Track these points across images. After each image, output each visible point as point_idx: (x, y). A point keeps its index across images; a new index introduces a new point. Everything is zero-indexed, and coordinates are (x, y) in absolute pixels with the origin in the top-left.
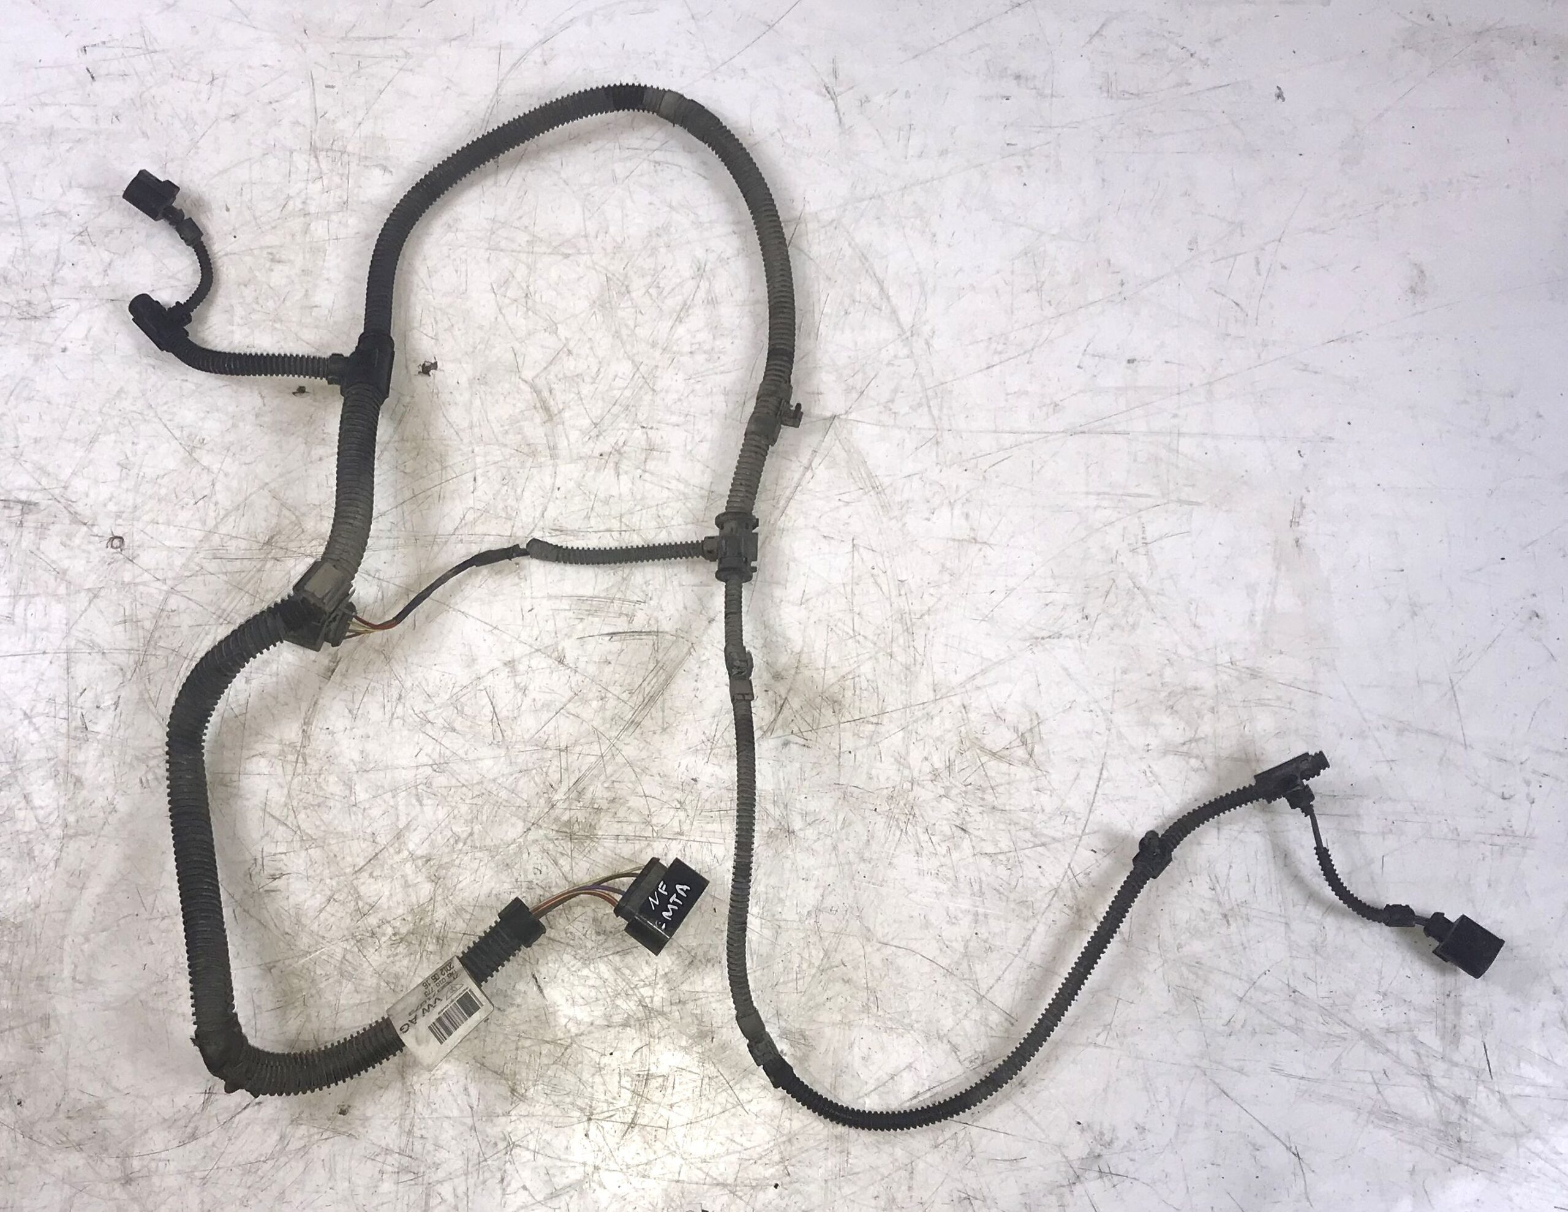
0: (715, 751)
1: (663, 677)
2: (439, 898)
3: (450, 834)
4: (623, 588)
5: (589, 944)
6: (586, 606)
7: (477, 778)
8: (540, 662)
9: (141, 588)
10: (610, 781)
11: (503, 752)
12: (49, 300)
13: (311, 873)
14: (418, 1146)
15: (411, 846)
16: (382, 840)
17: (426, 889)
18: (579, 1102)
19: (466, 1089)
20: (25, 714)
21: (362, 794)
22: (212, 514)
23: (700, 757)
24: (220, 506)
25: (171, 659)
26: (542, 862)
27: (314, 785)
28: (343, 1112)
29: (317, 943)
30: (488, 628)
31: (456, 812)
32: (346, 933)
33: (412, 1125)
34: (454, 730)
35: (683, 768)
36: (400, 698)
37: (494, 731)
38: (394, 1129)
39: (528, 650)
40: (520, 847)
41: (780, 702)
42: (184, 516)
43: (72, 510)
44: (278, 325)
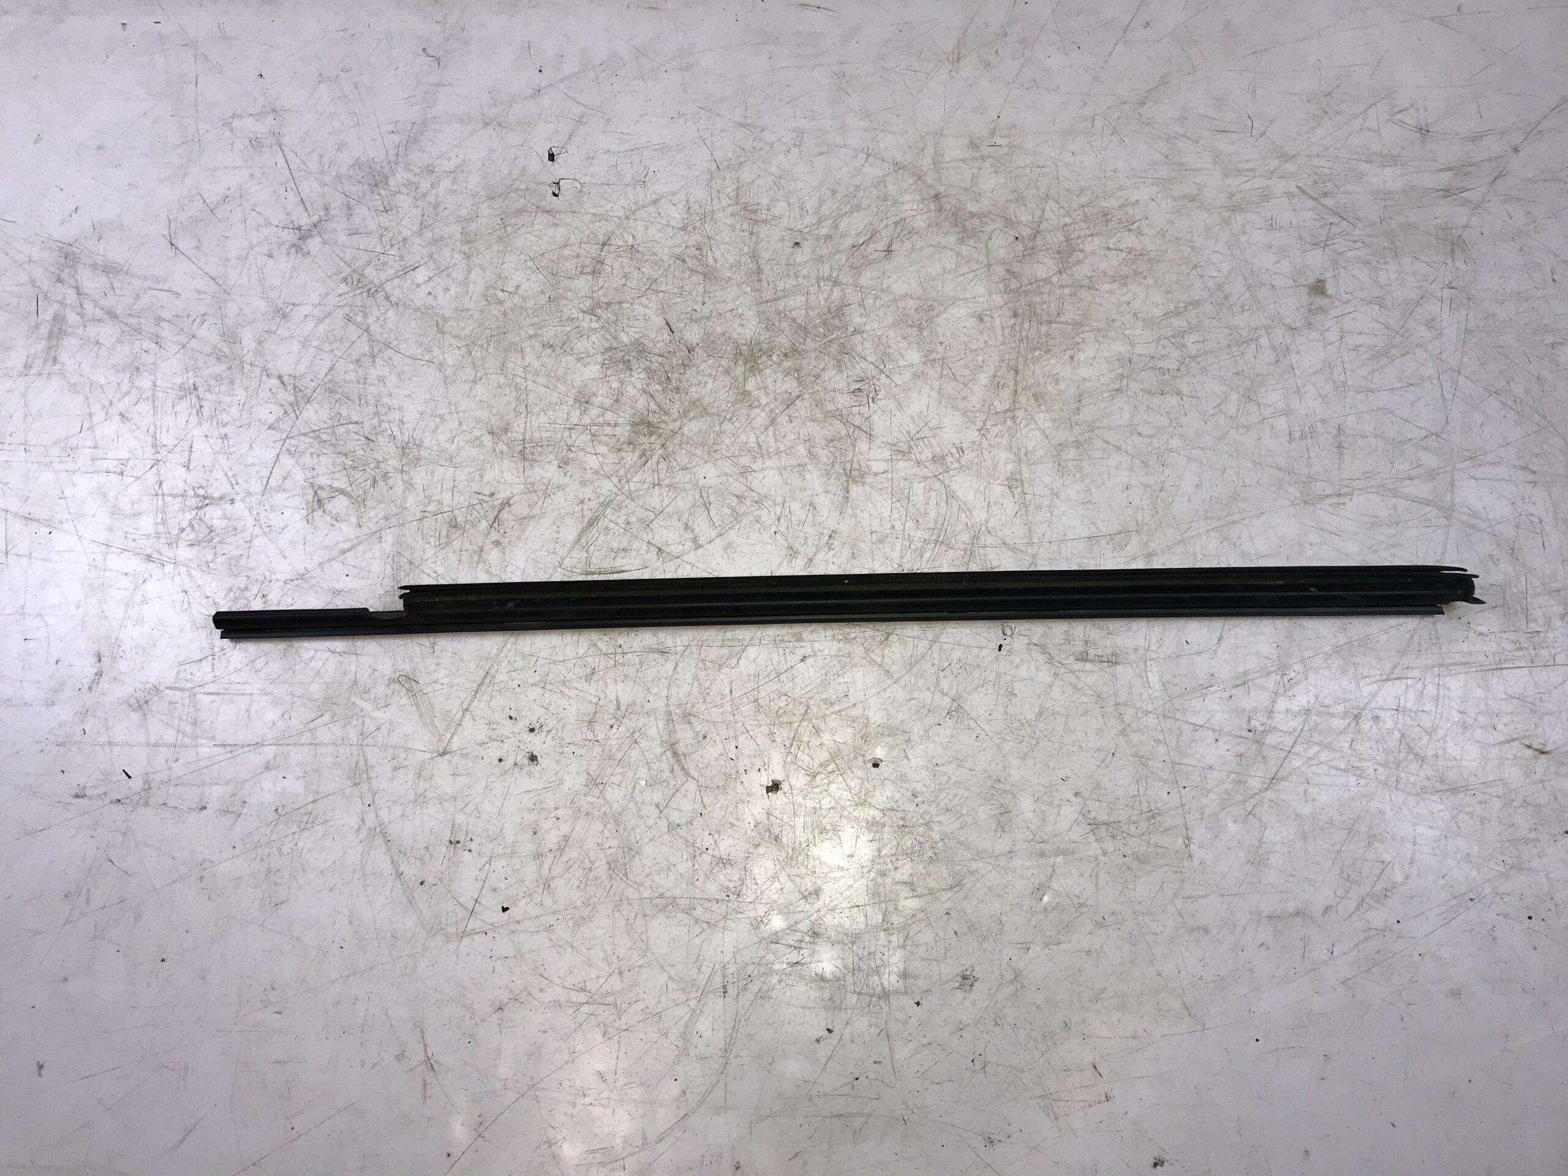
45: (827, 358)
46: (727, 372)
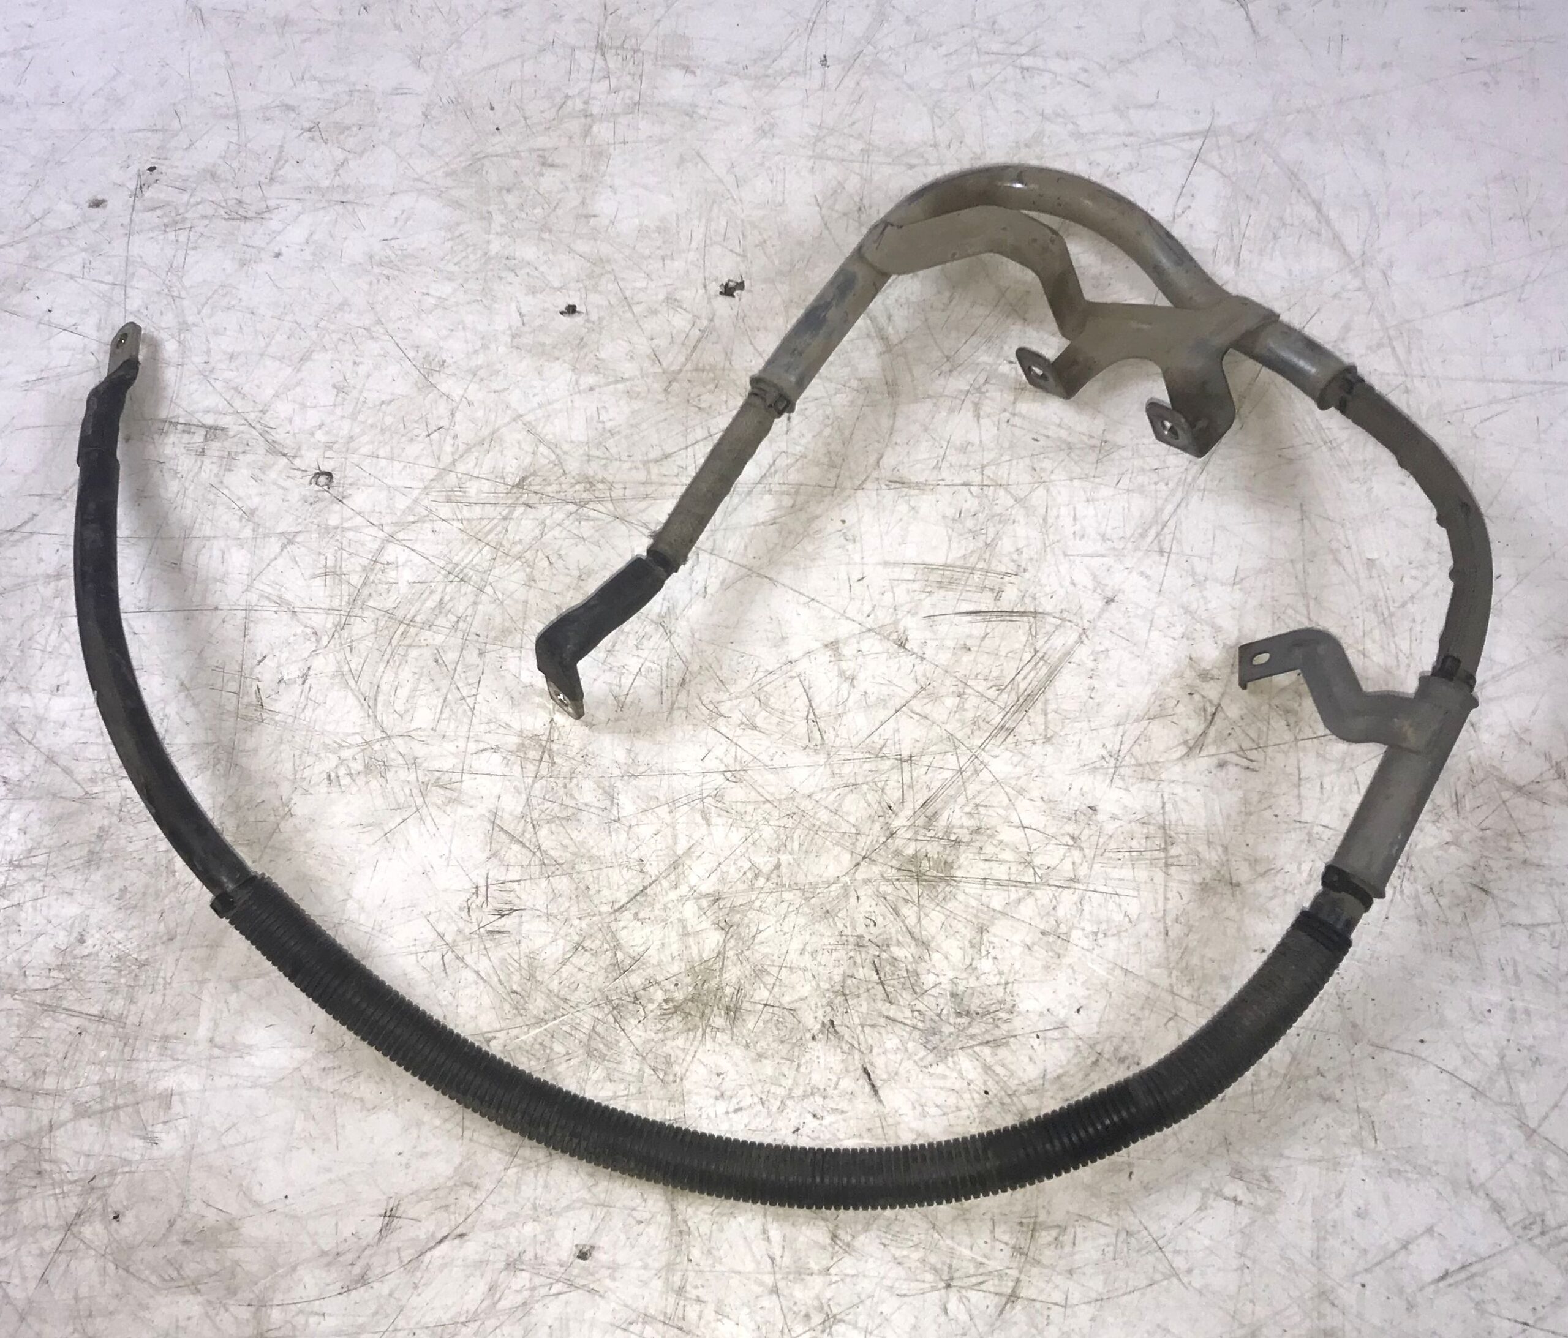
0: (1122, 771)
1: (1044, 671)
2: (731, 954)
3: (747, 865)
4: (987, 556)
5: (947, 1029)
6: (935, 576)
7: (786, 791)
8: (873, 644)
9: (350, 535)
10: (971, 805)
11: (821, 758)
12: (264, 199)
13: (554, 910)
14: (692, 1312)
15: (693, 880)
16: (653, 870)
17: (713, 939)
18: (933, 1259)
19: (765, 1231)
20: (182, 684)
21: (627, 805)
22: (448, 448)
23: (1099, 777)
24: (459, 441)
25: (382, 623)
26: (877, 910)
27: (562, 792)
28: (583, 1256)
29: (558, 1007)
30: (804, 599)
31: (756, 835)
32: (598, 995)
33: (685, 1279)
34: (755, 727)
35: (1075, 792)
36: (683, 683)
37: (810, 732)
38: (658, 1284)
39: (856, 628)
40: (845, 888)
41: (1211, 710)
42: (413, 450)
43: (269, 438)
44: (546, 236)
45: (554, 985)
46: (759, 973)
